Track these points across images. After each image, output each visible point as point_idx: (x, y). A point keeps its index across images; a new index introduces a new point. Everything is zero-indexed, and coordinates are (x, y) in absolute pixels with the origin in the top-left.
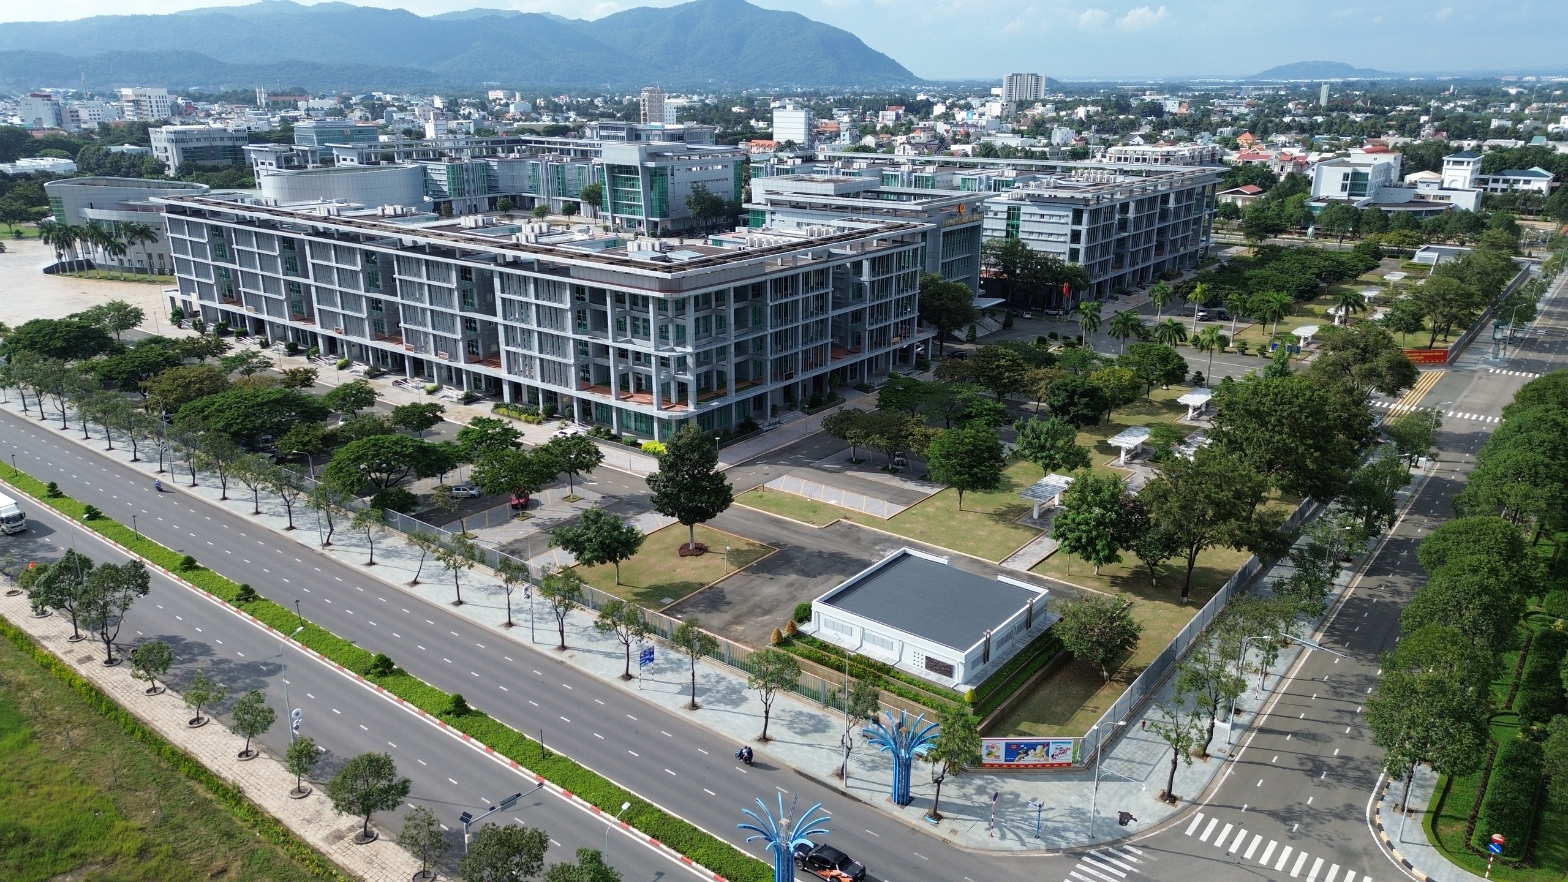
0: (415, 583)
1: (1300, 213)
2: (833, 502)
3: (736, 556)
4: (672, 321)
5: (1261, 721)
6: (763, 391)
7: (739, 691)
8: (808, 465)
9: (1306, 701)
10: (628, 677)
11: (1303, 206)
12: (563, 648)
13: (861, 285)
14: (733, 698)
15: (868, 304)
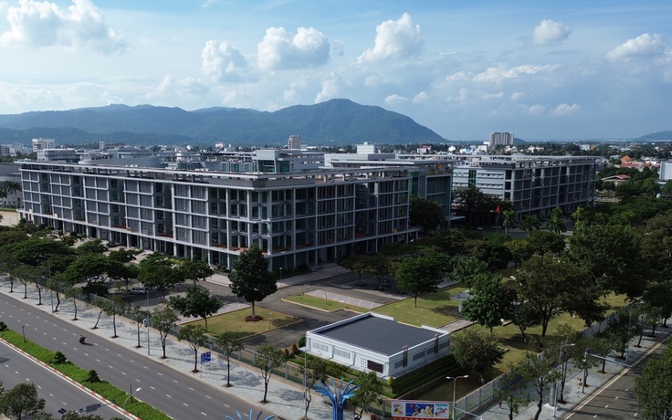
0: (95, 328)
1: (651, 187)
2: (342, 301)
3: (278, 322)
4: (260, 205)
5: (579, 408)
6: (313, 249)
7: (258, 380)
8: (333, 286)
9: (612, 400)
10: (196, 371)
11: (653, 183)
12: (164, 357)
13: (374, 196)
14: (253, 382)
15: (377, 208)
